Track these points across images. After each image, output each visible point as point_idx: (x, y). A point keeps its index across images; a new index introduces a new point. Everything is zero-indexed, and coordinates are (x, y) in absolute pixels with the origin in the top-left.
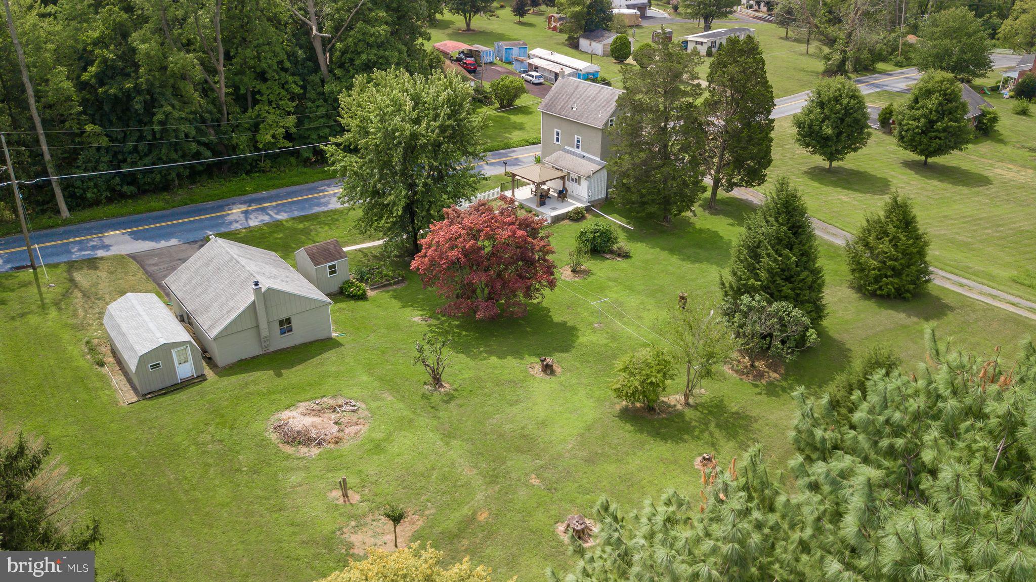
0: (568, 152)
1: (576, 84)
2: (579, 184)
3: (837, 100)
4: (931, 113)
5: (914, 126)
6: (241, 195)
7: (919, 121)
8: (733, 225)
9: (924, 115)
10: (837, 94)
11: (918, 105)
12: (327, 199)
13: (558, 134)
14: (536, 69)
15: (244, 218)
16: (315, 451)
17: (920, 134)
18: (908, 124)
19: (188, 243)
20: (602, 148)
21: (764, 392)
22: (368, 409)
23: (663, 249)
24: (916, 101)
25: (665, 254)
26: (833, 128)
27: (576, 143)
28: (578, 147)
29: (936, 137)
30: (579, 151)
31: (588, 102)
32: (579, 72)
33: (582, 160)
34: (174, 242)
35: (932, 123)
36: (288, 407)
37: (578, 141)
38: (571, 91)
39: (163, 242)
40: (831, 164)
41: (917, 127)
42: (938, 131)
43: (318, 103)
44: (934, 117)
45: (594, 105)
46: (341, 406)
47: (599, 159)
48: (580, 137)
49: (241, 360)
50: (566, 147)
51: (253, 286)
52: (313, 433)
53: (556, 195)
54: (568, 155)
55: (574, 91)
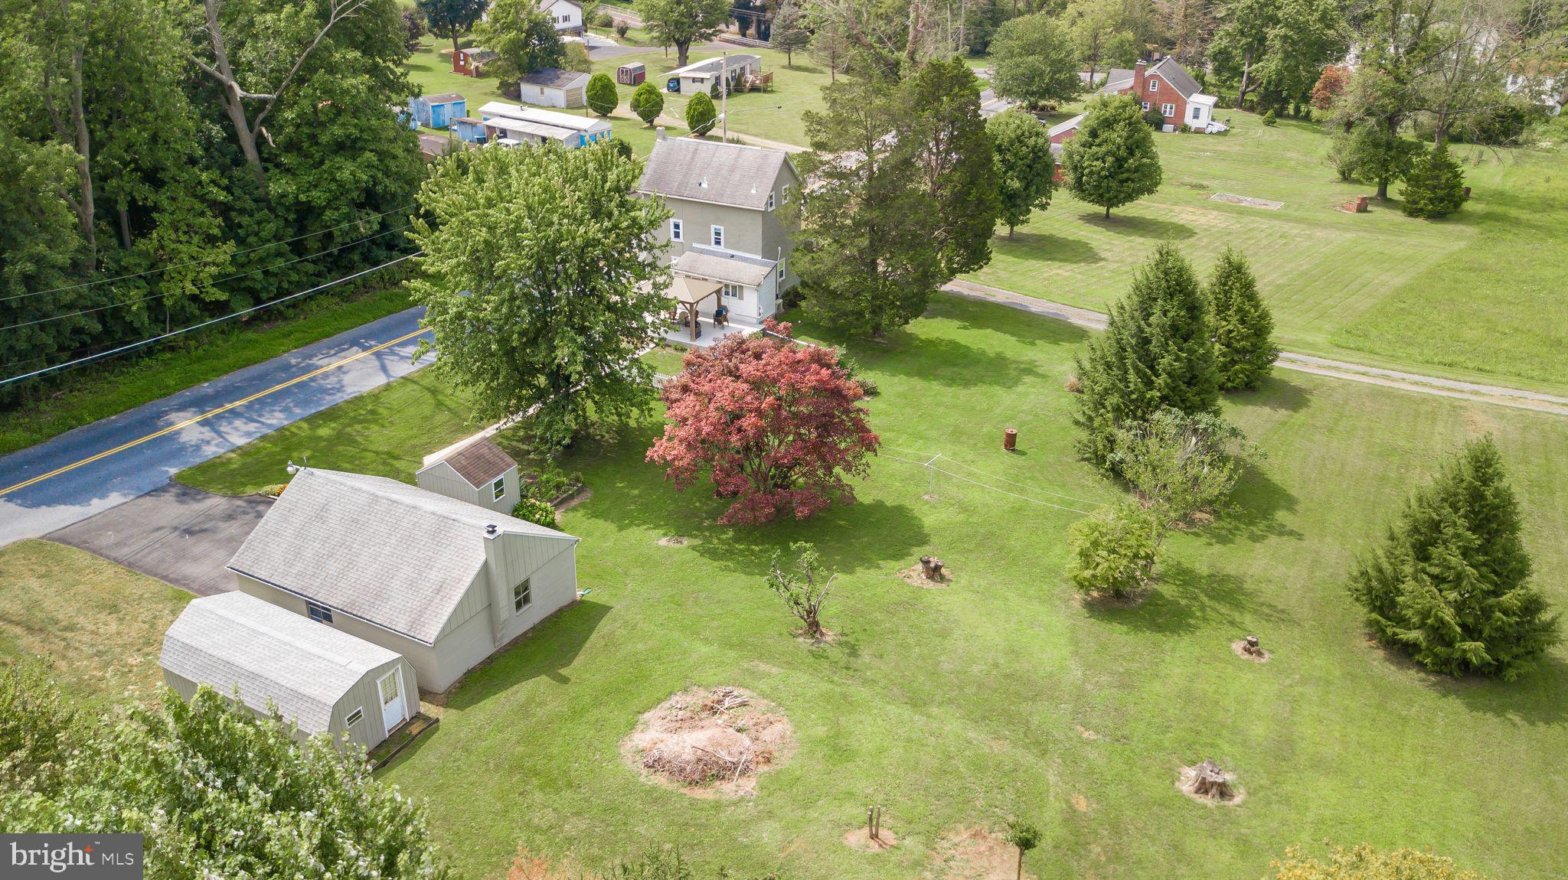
0: (702, 251)
1: (692, 148)
2: (741, 298)
3: (1019, 139)
4: (1119, 149)
5: (1098, 168)
6: (165, 395)
7: (1104, 162)
8: (965, 328)
9: (1108, 153)
10: (1019, 132)
11: (1097, 141)
12: (333, 379)
13: (677, 226)
14: (504, 133)
15: (213, 434)
16: (749, 785)
17: (1106, 177)
18: (1091, 166)
19: (148, 494)
20: (763, 239)
21: (1214, 541)
22: (763, 695)
23: (909, 374)
24: (1094, 134)
25: (917, 383)
26: (1021, 181)
27: (713, 236)
28: (718, 243)
29: (1127, 180)
30: (721, 249)
31: (724, 172)
32: (582, 134)
33: (732, 262)
34: (115, 499)
35: (1120, 162)
36: (632, 726)
37: (718, 234)
38: (688, 158)
39: (95, 501)
40: (1012, 230)
41: (1103, 169)
42: (1128, 171)
43: (257, 216)
44: (1123, 153)
45: (737, 176)
46: (719, 702)
47: (759, 258)
48: (722, 228)
49: (469, 672)
50: (694, 245)
51: (487, 536)
52: (725, 756)
53: (712, 321)
54: (706, 257)
55: (693, 158)
